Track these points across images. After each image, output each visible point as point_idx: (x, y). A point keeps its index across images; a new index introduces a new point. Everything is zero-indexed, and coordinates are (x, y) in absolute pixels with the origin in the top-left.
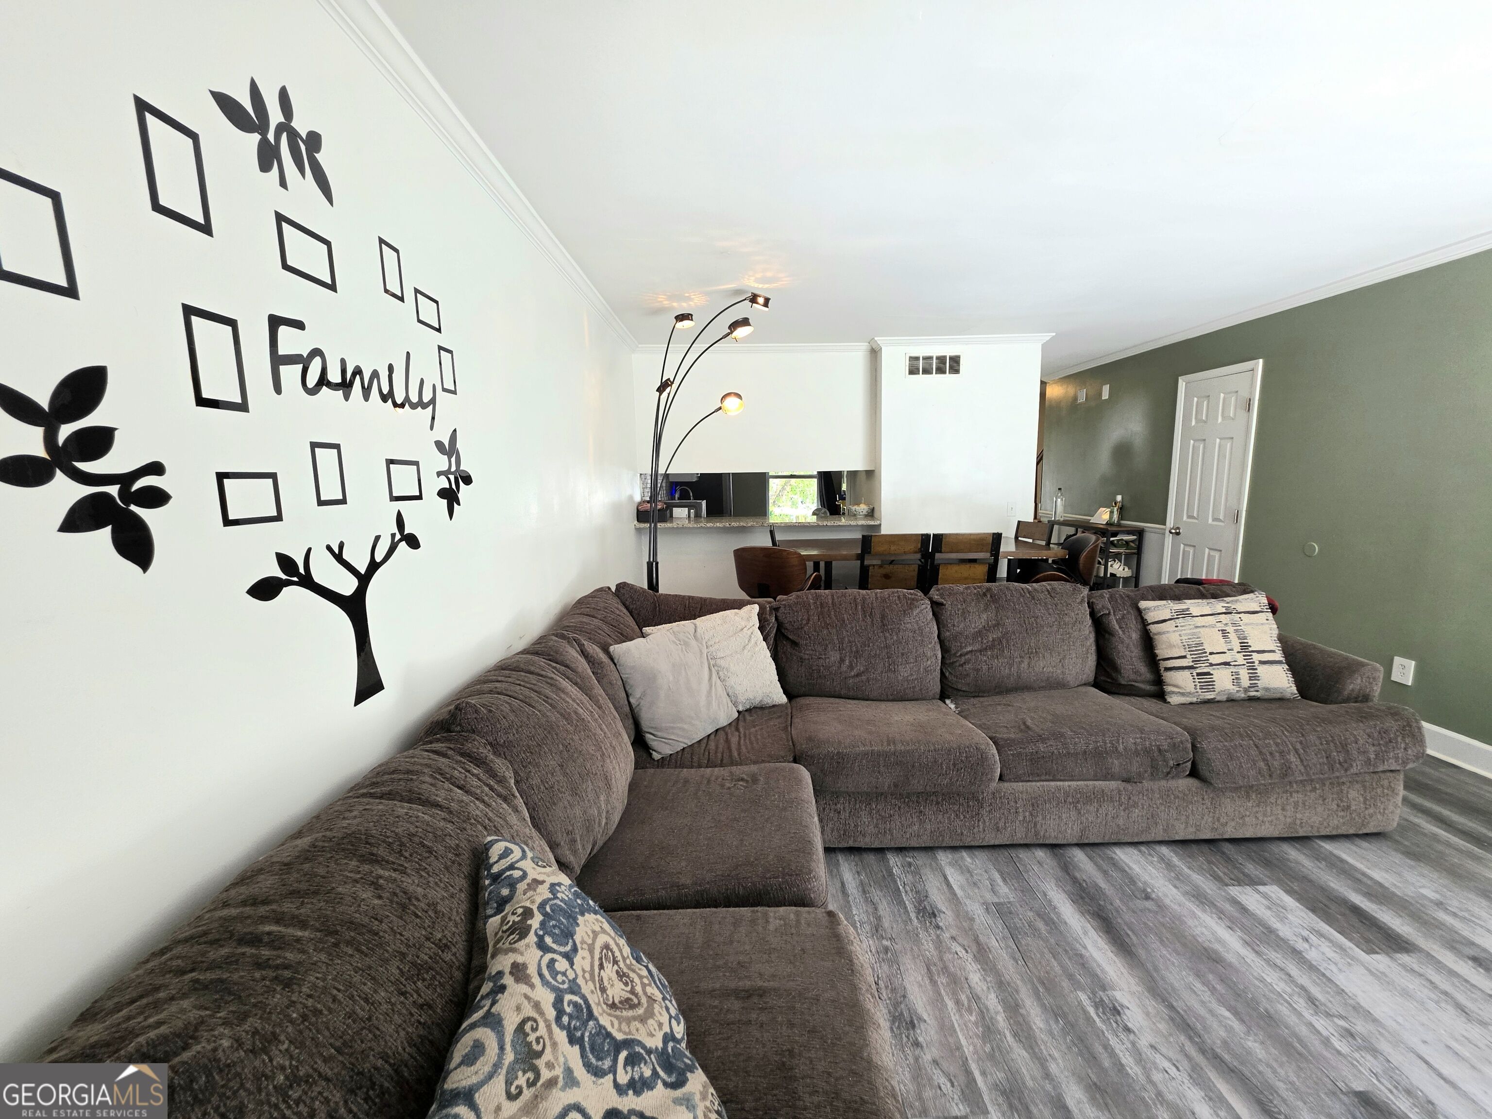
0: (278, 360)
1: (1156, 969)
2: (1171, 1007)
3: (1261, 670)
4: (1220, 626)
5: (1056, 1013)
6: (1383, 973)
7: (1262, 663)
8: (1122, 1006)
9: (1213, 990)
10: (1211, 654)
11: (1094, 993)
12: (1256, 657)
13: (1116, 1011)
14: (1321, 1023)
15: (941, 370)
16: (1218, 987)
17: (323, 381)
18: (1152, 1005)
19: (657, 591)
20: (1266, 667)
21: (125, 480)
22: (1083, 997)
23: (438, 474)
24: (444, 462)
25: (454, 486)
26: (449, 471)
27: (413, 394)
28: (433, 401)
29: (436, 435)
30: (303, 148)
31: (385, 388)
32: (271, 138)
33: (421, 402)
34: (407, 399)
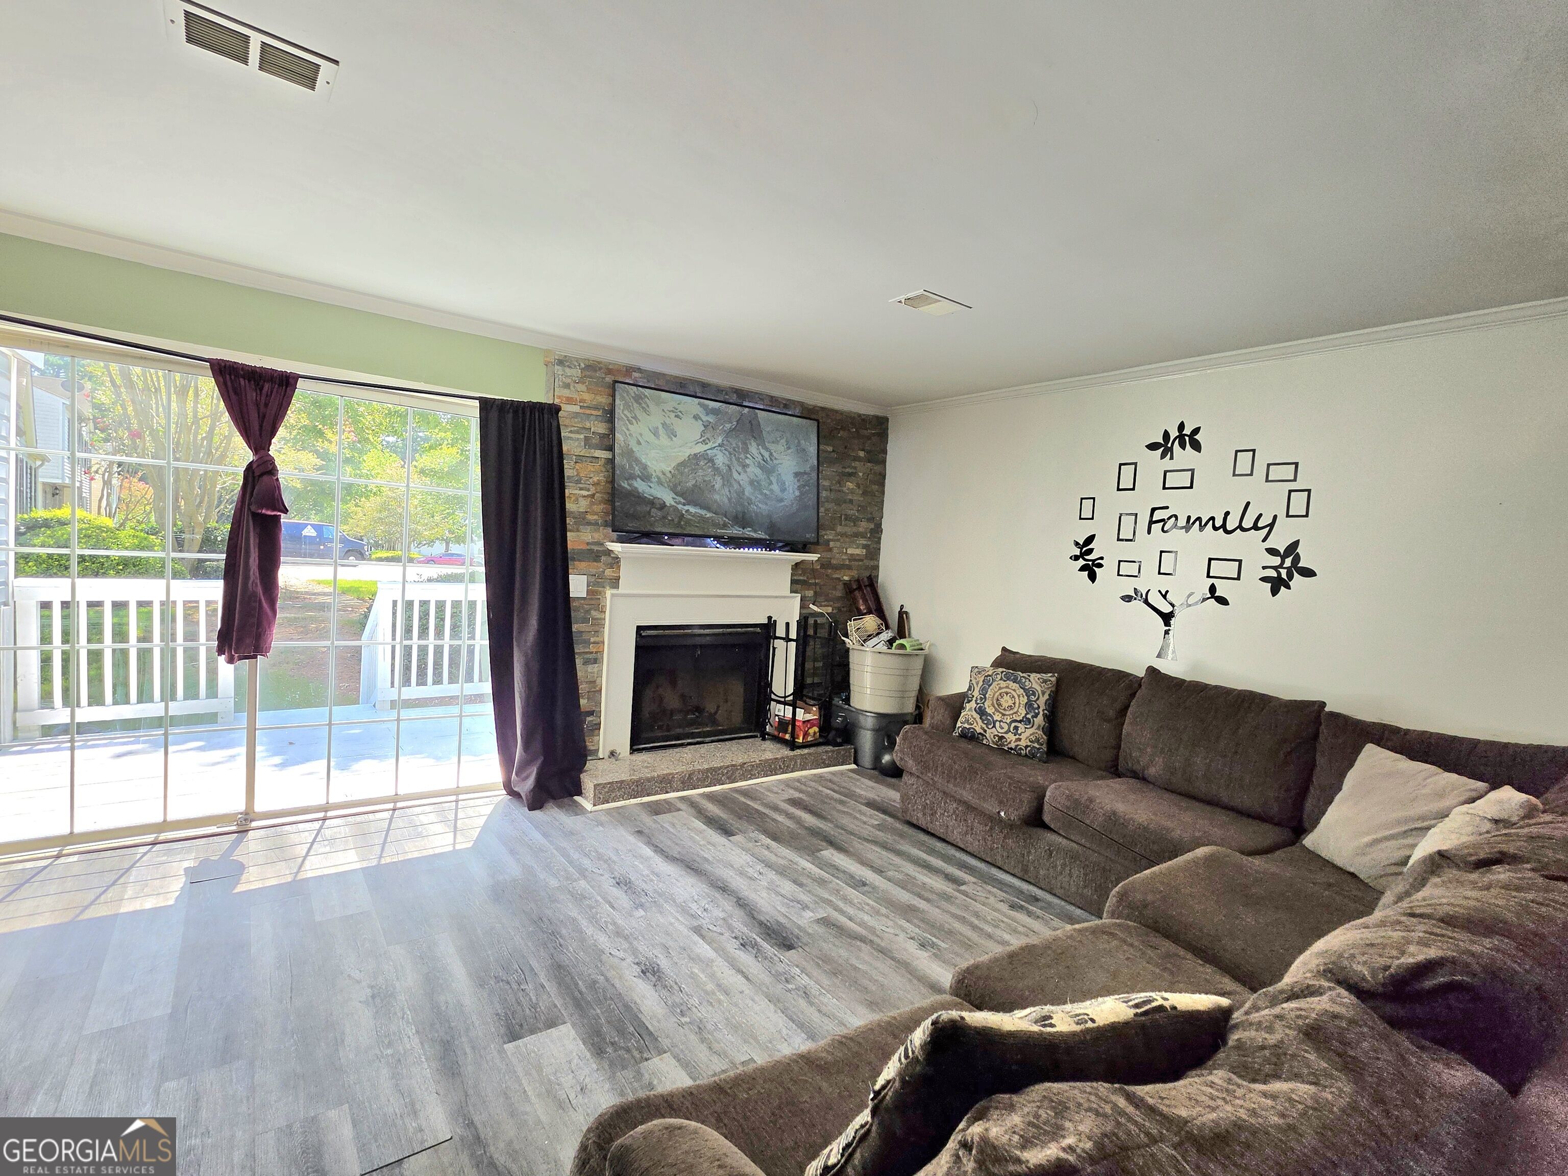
0: (1151, 522)
1: (910, 981)
2: (893, 959)
5: (951, 933)
6: (745, 1041)
8: (921, 949)
9: (871, 979)
11: (939, 950)
13: (923, 946)
14: (805, 980)
16: (868, 982)
17: (1175, 526)
18: (905, 957)
21: (1093, 561)
22: (943, 945)
23: (1264, 568)
24: (1277, 561)
25: (1284, 576)
26: (1281, 566)
27: (1247, 523)
28: (1271, 526)
29: (1269, 544)
30: (1187, 438)
31: (1219, 523)
32: (1169, 445)
33: (1255, 527)
34: (1240, 527)
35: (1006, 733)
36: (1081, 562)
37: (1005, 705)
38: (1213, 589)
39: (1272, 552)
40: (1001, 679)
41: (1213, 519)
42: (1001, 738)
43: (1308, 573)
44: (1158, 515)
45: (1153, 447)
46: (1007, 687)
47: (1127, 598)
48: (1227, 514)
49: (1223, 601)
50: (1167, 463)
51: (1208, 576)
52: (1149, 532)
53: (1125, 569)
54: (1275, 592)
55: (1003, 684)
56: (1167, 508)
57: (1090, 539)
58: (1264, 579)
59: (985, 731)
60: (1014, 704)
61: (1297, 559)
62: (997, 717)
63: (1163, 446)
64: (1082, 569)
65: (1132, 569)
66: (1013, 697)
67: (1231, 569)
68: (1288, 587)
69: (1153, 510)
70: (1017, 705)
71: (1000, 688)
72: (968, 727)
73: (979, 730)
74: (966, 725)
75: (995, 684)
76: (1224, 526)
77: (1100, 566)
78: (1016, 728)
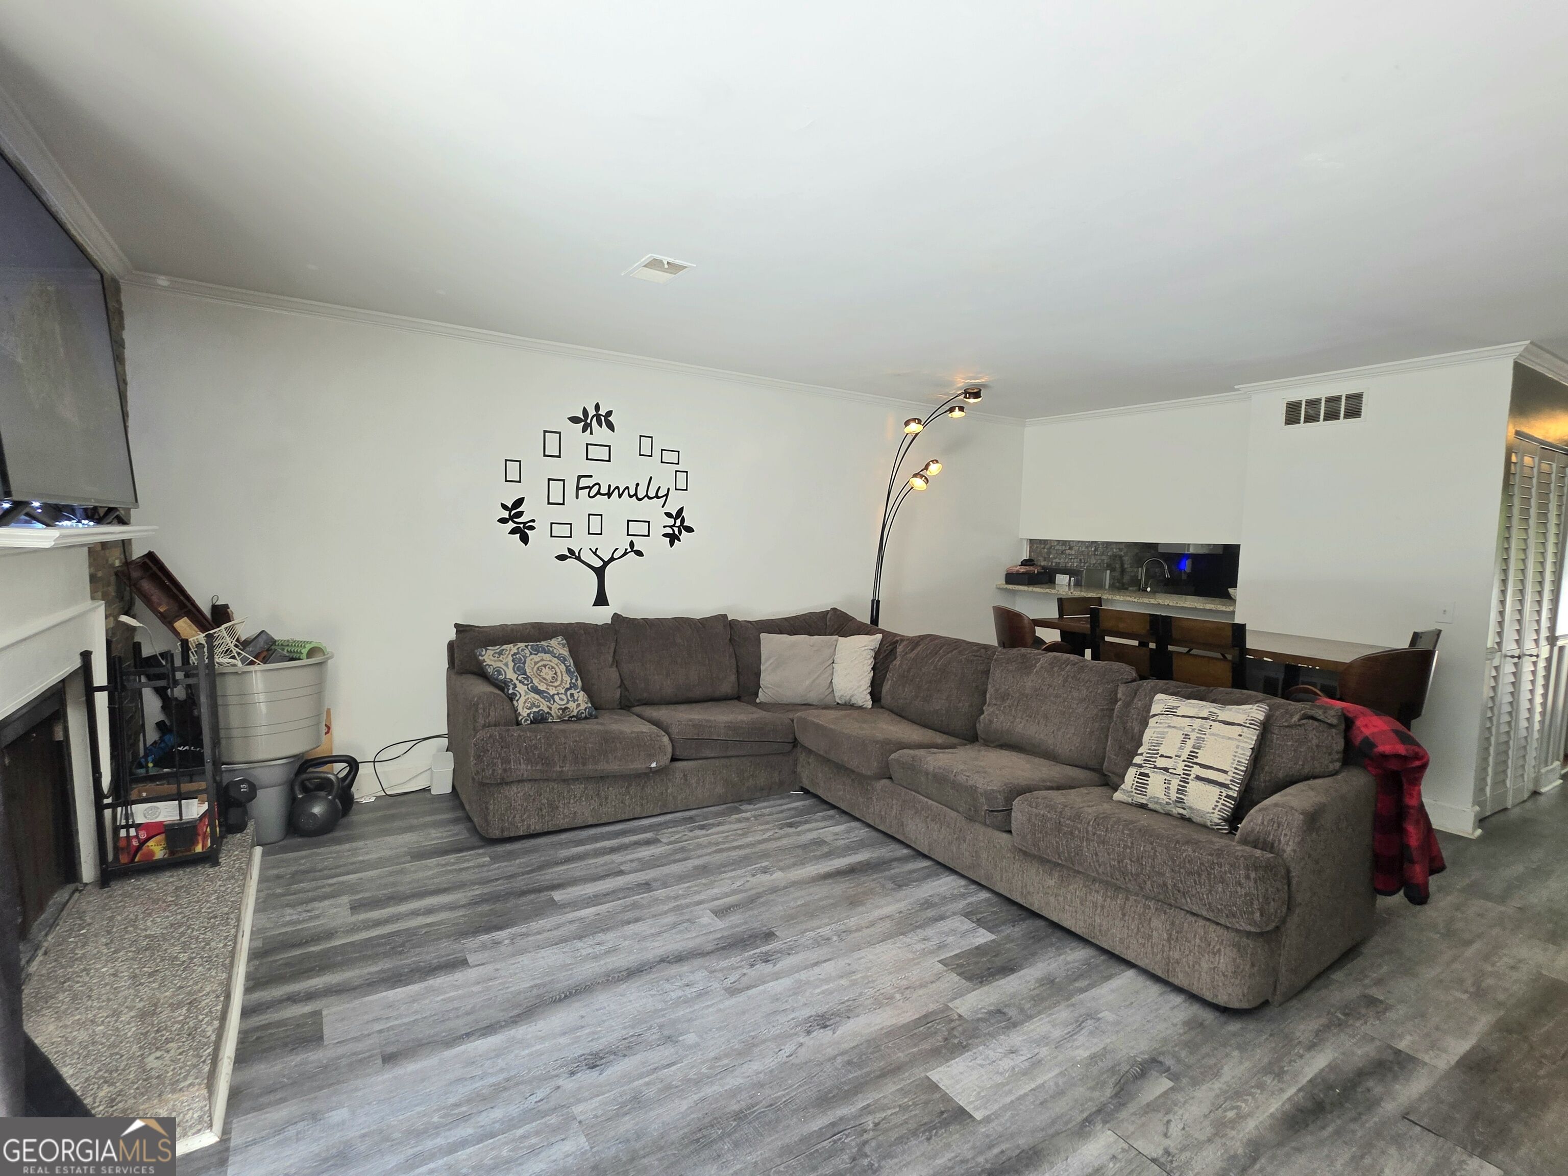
0: (578, 488)
3: (1193, 787)
4: (1188, 730)
7: (1198, 778)
10: (1162, 756)
12: (1197, 771)
15: (1332, 415)
17: (599, 493)
19: (877, 625)
20: (1199, 783)
21: (525, 523)
23: (665, 527)
24: (671, 522)
25: (677, 532)
26: (674, 525)
27: (652, 493)
28: (667, 495)
29: (666, 510)
30: (603, 418)
31: (632, 493)
32: (589, 421)
33: (657, 497)
34: (647, 496)
35: (567, 703)
36: (511, 525)
37: (549, 678)
38: (632, 544)
39: (669, 515)
40: (531, 654)
41: (627, 488)
42: (564, 710)
43: (689, 530)
44: (584, 482)
45: (575, 420)
46: (542, 660)
47: (562, 558)
48: (637, 485)
49: (639, 553)
50: (587, 437)
51: (628, 535)
52: (577, 497)
53: (558, 530)
54: (672, 544)
55: (536, 658)
56: (591, 476)
57: (519, 502)
58: (665, 535)
59: (550, 708)
60: (556, 673)
61: (683, 521)
62: (552, 691)
63: (583, 421)
64: (513, 532)
65: (565, 530)
66: (553, 668)
67: (642, 528)
68: (679, 540)
69: (580, 477)
70: (559, 674)
71: (536, 663)
72: (537, 710)
73: (546, 710)
74: (535, 709)
75: (528, 660)
76: (636, 494)
77: (532, 528)
78: (572, 695)
